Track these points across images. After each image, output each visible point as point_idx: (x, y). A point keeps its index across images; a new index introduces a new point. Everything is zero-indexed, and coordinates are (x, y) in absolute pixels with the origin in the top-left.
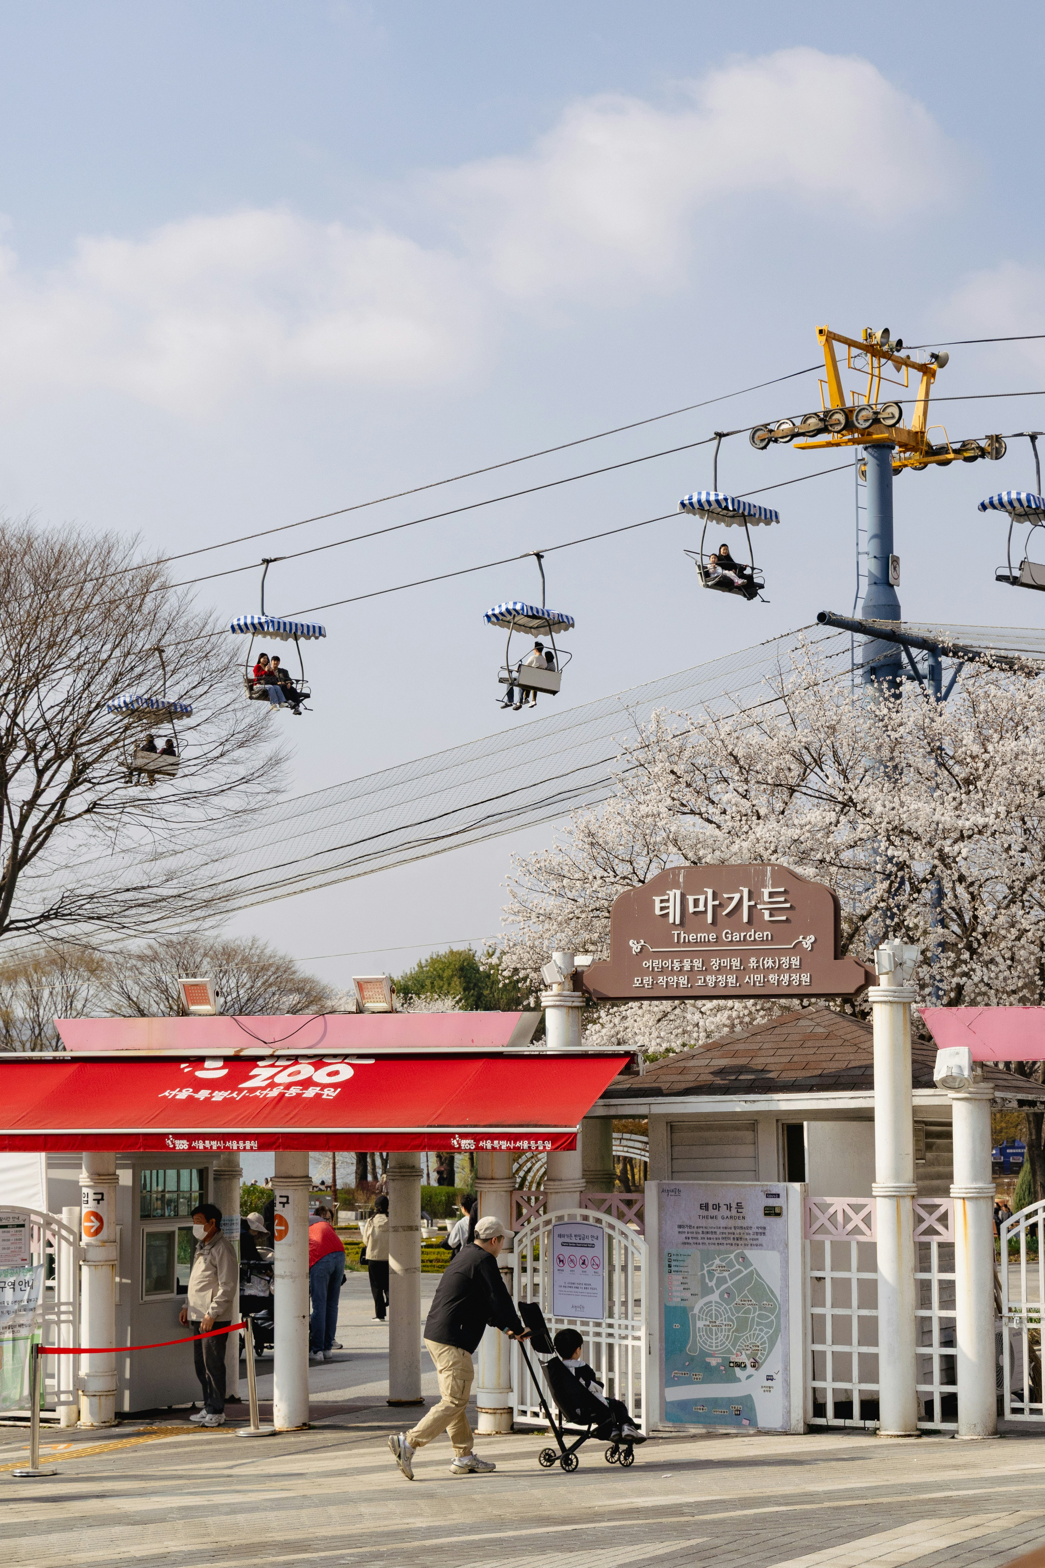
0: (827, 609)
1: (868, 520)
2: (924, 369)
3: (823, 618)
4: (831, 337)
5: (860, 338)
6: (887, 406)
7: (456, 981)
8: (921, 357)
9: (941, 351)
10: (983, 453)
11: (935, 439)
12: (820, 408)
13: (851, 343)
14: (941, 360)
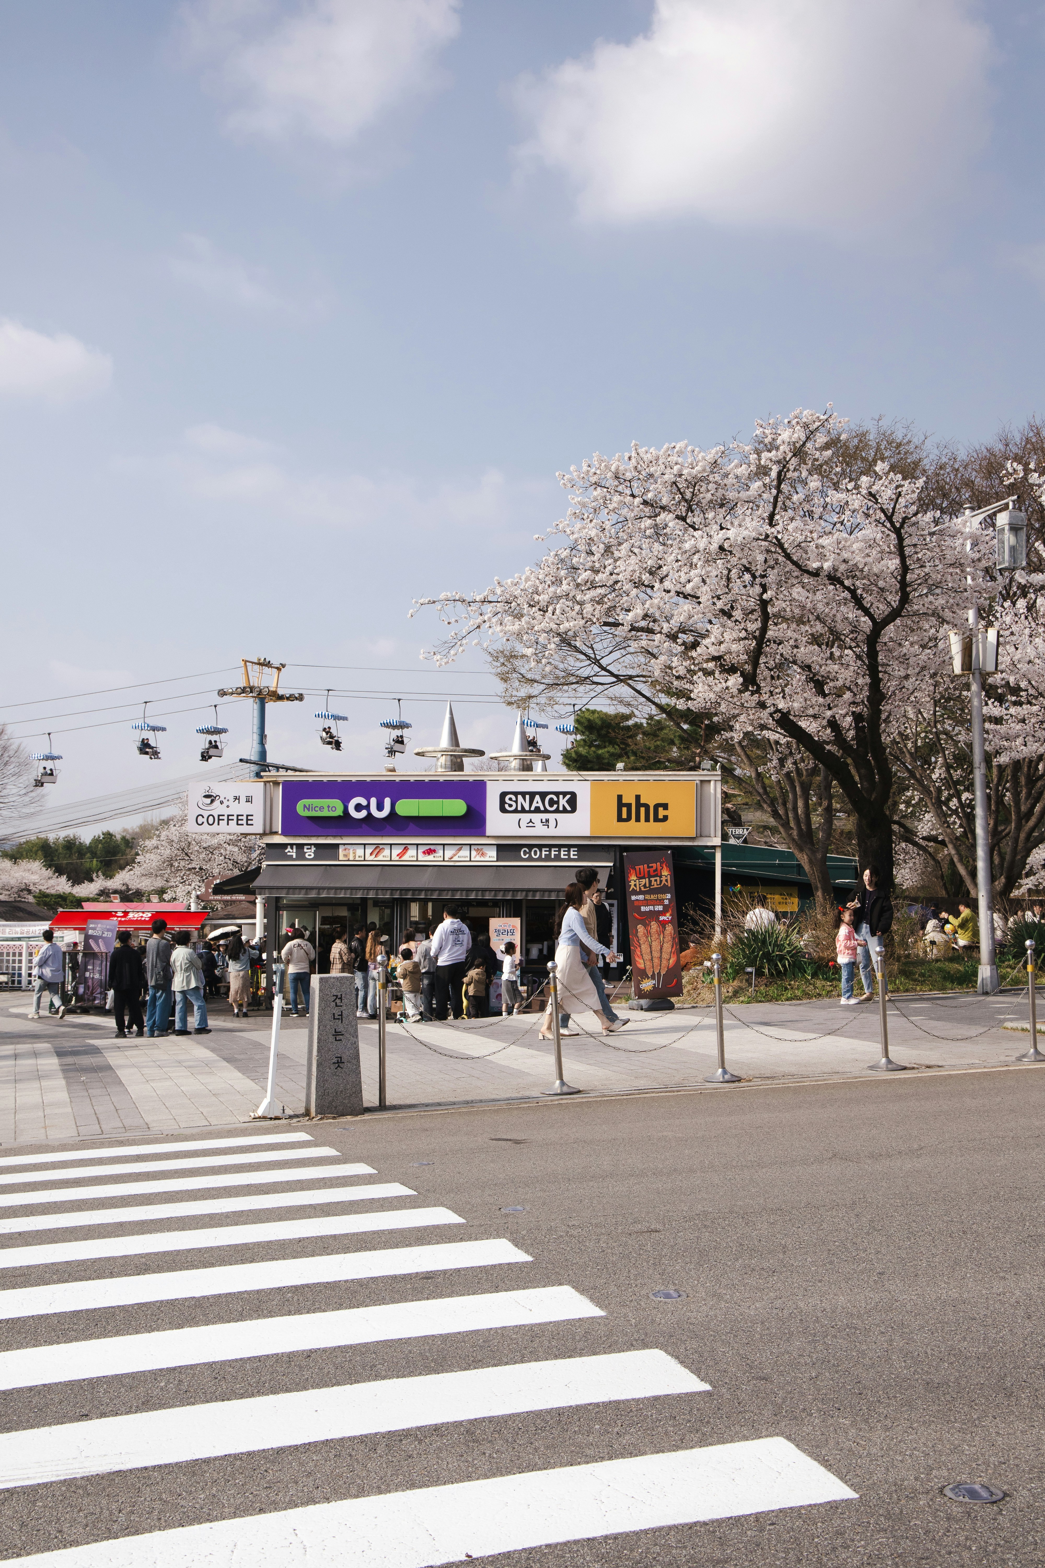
0: (243, 757)
1: (256, 721)
2: (279, 669)
3: (241, 760)
4: (246, 662)
5: (256, 661)
6: (264, 687)
7: (40, 853)
8: (276, 663)
9: (283, 663)
10: (296, 699)
11: (281, 692)
12: (242, 686)
13: (253, 663)
14: (283, 666)
